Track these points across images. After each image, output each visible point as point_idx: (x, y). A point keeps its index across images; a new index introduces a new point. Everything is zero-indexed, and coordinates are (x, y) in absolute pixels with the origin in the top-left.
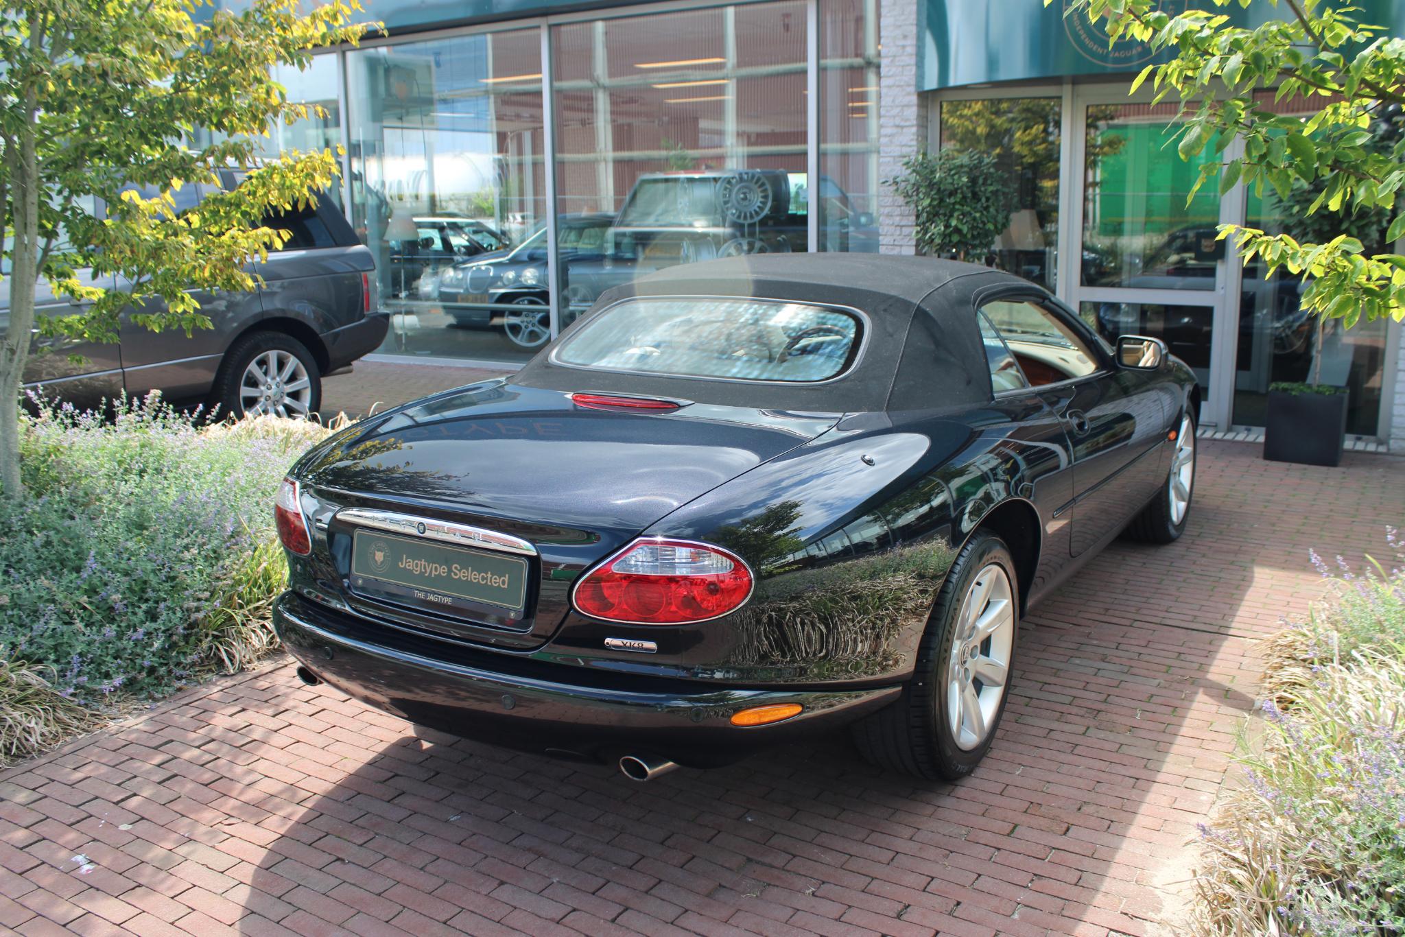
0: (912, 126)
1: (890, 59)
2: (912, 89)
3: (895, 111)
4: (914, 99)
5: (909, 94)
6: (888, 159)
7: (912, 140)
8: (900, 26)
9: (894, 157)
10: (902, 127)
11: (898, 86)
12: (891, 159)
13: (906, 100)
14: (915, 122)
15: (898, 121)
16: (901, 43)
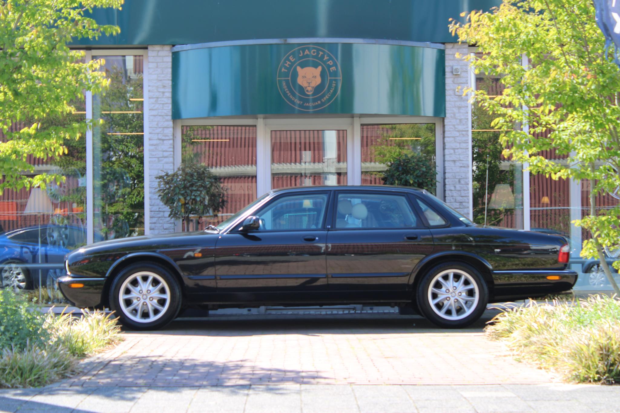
0: (170, 139)
1: (155, 99)
2: (170, 118)
3: (159, 130)
4: (171, 123)
5: (167, 121)
6: (155, 159)
7: (170, 148)
8: (161, 80)
9: (158, 158)
10: (163, 140)
11: (160, 116)
12: (157, 159)
13: (166, 124)
14: (171, 137)
15: (160, 136)
16: (162, 90)
